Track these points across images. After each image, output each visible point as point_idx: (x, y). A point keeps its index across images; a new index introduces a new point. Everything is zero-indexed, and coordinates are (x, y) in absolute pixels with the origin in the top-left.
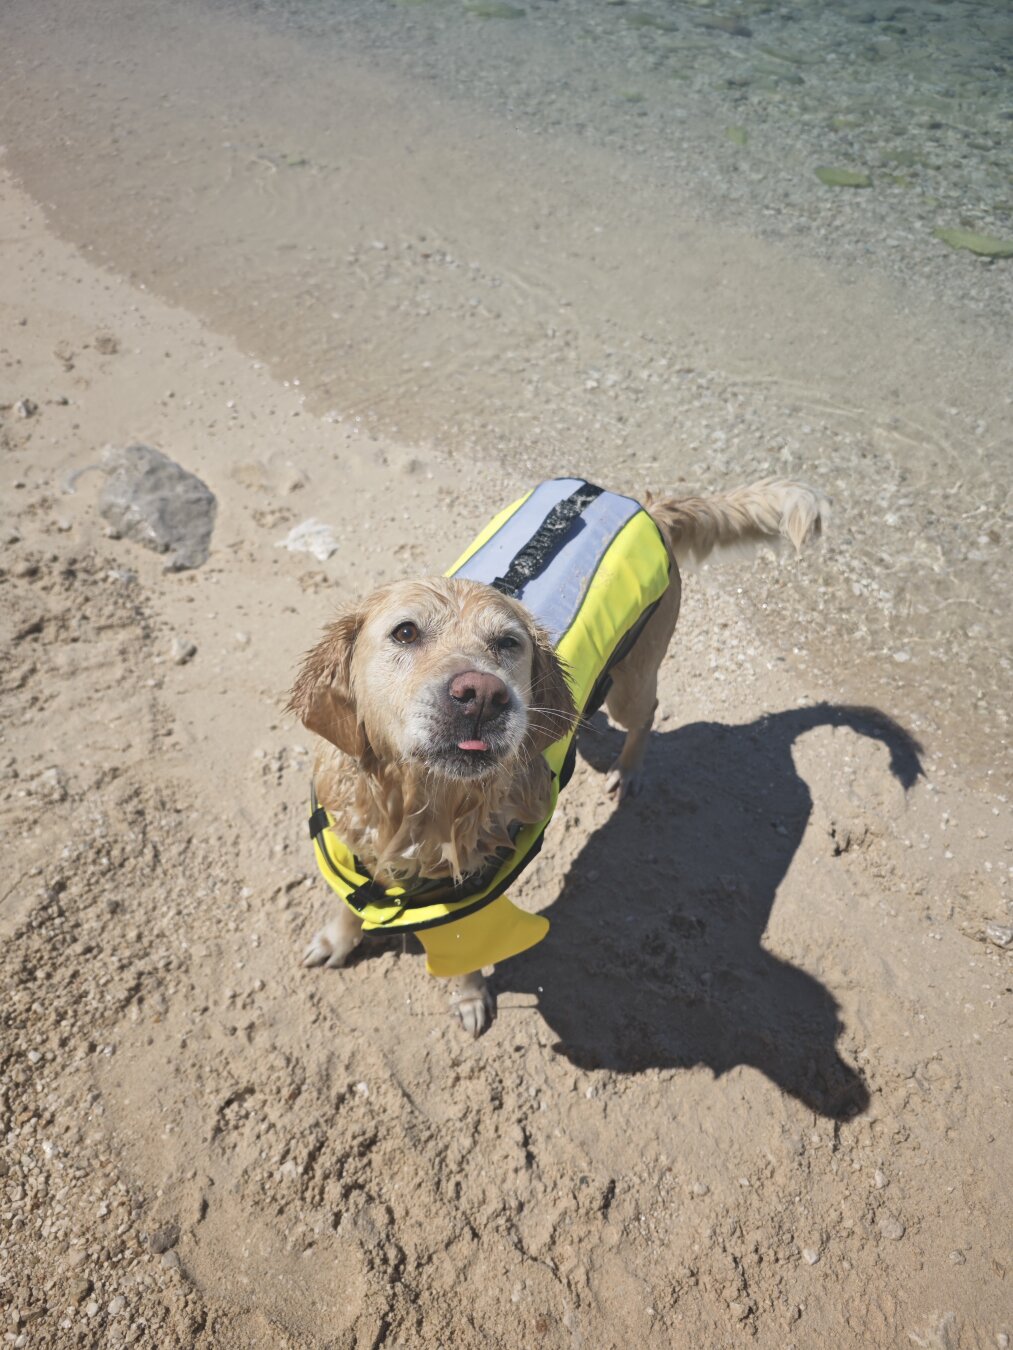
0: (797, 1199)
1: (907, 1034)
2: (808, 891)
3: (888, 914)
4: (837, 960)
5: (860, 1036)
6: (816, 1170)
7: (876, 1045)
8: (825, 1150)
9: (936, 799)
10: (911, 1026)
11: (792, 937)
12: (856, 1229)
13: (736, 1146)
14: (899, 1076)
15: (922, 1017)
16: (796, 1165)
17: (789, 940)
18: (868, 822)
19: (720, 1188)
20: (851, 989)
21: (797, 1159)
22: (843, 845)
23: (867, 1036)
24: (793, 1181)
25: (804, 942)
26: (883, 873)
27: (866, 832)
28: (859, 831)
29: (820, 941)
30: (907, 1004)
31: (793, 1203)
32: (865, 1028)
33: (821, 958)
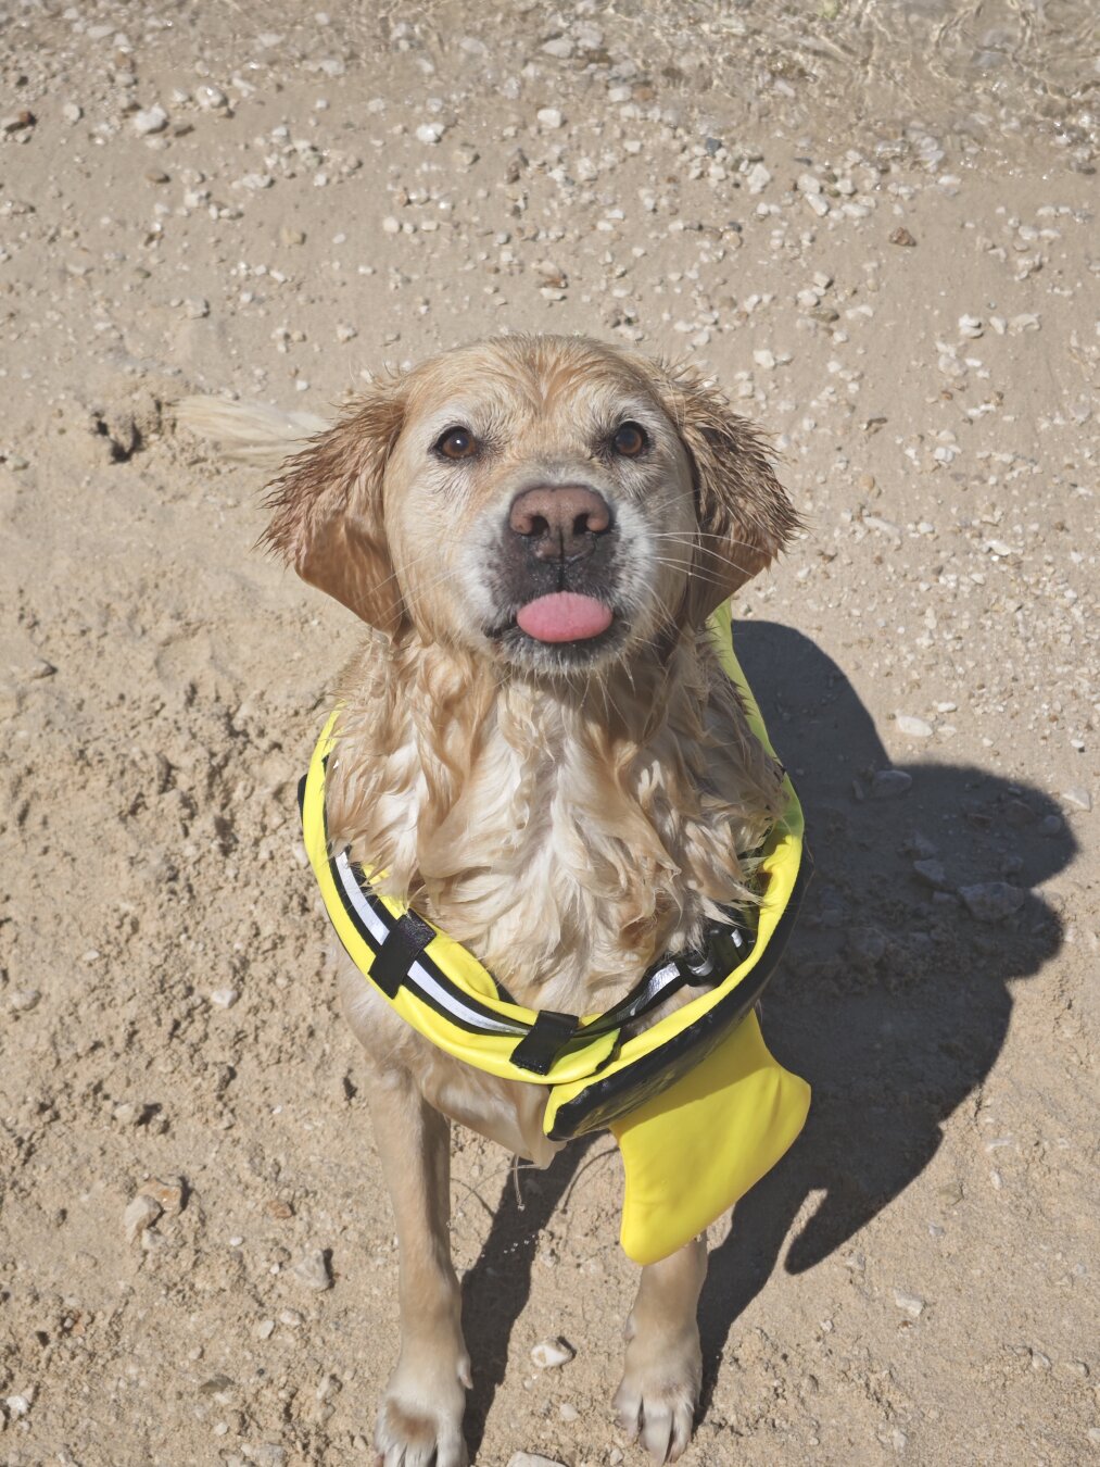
0: (183, 937)
1: (297, 655)
2: (85, 530)
3: (223, 507)
4: (159, 605)
5: (227, 692)
6: (202, 890)
7: (257, 692)
8: (211, 858)
9: (262, 312)
10: (301, 643)
11: (75, 605)
12: (283, 931)
13: (67, 919)
14: (296, 713)
15: (315, 623)
16: (164, 896)
17: (72, 610)
18: (154, 388)
19: (56, 983)
20: (194, 635)
21: (165, 887)
22: (126, 441)
23: (239, 687)
24: (169, 919)
25: (99, 603)
26: (202, 454)
27: (159, 406)
28: (142, 407)
29: (125, 591)
30: (287, 617)
31: (178, 946)
32: (231, 677)
33: (135, 613)
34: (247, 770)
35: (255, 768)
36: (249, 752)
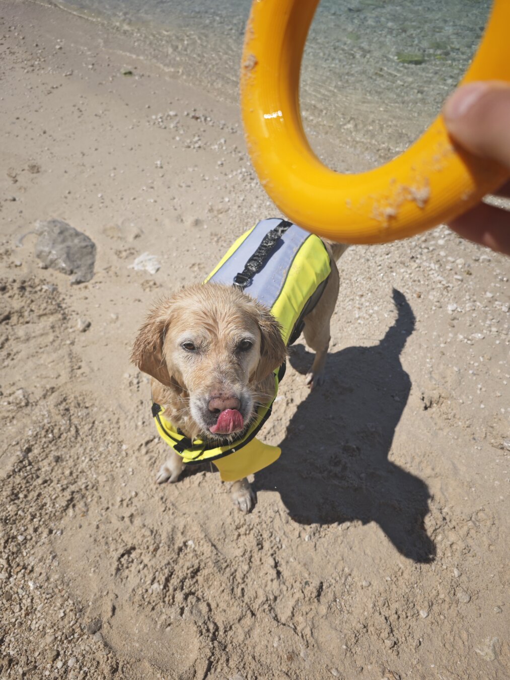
0: (416, 585)
1: (466, 498)
2: (412, 429)
3: (453, 438)
4: (429, 463)
5: (442, 502)
7: (451, 505)
9: (474, 378)
10: (468, 495)
11: (405, 453)
12: (446, 599)
13: (383, 561)
14: (463, 520)
15: (473, 489)
16: (414, 568)
17: (403, 454)
18: (441, 392)
19: (376, 583)
20: (437, 477)
21: (414, 565)
22: (428, 404)
23: (446, 501)
24: (413, 577)
25: (412, 455)
26: (449, 418)
27: (440, 397)
28: (436, 396)
29: (420, 454)
30: (465, 483)
31: (414, 588)
32: (445, 497)
33: (420, 462)
34: (444, 532)
35: (446, 532)
36: (446, 527)
